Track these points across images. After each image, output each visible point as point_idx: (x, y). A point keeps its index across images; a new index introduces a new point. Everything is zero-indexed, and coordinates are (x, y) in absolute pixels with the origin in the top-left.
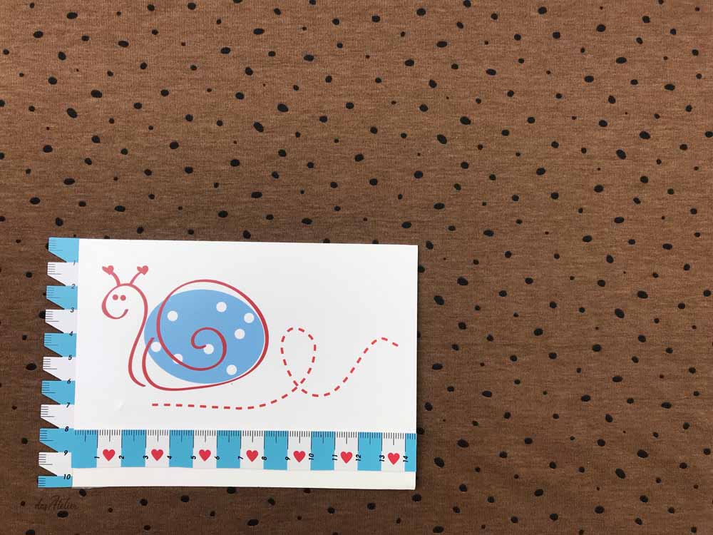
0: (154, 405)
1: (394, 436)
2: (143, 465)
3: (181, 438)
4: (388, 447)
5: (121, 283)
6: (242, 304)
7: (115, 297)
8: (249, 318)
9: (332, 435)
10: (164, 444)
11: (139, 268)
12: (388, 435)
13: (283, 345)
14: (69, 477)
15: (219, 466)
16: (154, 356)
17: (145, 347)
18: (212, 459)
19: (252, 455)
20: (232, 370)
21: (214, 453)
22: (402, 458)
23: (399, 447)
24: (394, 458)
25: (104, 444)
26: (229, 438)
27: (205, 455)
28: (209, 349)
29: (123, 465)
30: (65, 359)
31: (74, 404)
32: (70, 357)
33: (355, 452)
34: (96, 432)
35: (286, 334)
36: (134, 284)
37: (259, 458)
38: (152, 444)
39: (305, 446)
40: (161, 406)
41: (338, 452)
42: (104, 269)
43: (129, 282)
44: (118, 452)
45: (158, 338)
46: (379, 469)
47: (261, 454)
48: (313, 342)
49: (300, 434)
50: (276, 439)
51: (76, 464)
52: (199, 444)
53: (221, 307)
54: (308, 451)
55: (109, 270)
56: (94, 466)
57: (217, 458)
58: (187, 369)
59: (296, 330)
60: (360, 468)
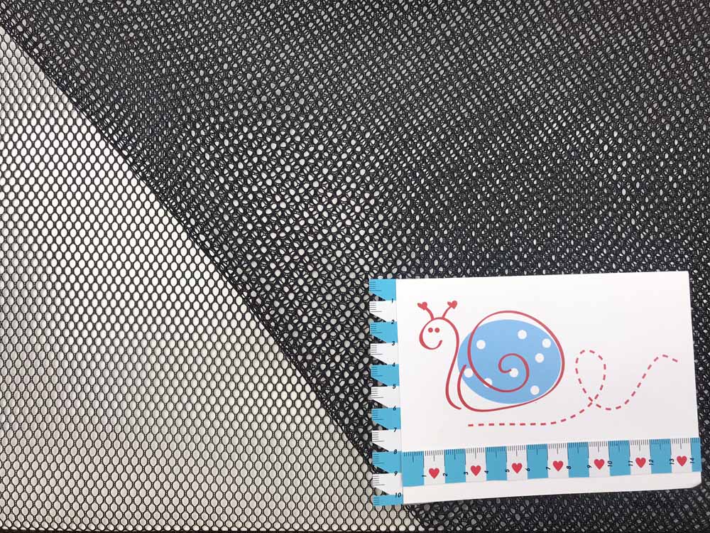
0: (470, 425)
1: (681, 441)
2: (464, 480)
3: (496, 455)
4: (676, 452)
5: (435, 317)
6: (541, 331)
7: (430, 330)
8: (547, 343)
9: (626, 443)
10: (481, 460)
11: (449, 303)
12: (676, 441)
13: (578, 366)
14: (399, 495)
15: (530, 477)
16: (467, 380)
17: (459, 373)
18: (523, 471)
19: (558, 465)
20: (535, 390)
21: (525, 466)
22: (689, 461)
23: (686, 451)
24: (682, 461)
25: (429, 463)
26: (537, 452)
27: (517, 468)
28: (514, 373)
29: (447, 482)
30: (390, 388)
31: (400, 428)
32: (394, 386)
33: (648, 458)
34: (422, 453)
35: (580, 356)
36: (446, 317)
37: (564, 469)
38: (471, 461)
39: (604, 454)
40: (476, 425)
41: (633, 459)
42: (419, 305)
43: (441, 316)
44: (442, 471)
45: (468, 364)
46: (670, 471)
47: (566, 464)
48: (603, 362)
49: (598, 444)
50: (578, 450)
51: (407, 482)
52: (512, 459)
53: (522, 335)
54: (606, 459)
55: (423, 306)
56: (423, 484)
57: (528, 470)
58: (497, 391)
59: (587, 352)
60: (654, 471)
